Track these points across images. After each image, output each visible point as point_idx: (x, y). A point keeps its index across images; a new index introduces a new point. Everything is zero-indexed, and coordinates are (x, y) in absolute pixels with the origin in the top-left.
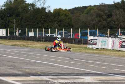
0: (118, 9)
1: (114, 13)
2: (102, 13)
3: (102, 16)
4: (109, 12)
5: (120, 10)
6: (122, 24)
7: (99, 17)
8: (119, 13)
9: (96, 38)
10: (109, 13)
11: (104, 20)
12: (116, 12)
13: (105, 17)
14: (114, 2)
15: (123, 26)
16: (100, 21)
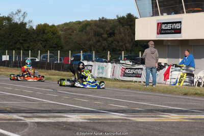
0: (123, 26)
1: (117, 30)
2: (102, 31)
3: (102, 34)
4: (111, 29)
5: (125, 26)
6: (128, 45)
7: (98, 36)
8: (124, 31)
9: (91, 63)
10: (111, 31)
11: (103, 40)
12: (119, 29)
13: (105, 36)
14: (117, 16)
15: (130, 48)
16: (99, 41)
